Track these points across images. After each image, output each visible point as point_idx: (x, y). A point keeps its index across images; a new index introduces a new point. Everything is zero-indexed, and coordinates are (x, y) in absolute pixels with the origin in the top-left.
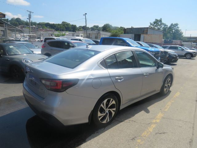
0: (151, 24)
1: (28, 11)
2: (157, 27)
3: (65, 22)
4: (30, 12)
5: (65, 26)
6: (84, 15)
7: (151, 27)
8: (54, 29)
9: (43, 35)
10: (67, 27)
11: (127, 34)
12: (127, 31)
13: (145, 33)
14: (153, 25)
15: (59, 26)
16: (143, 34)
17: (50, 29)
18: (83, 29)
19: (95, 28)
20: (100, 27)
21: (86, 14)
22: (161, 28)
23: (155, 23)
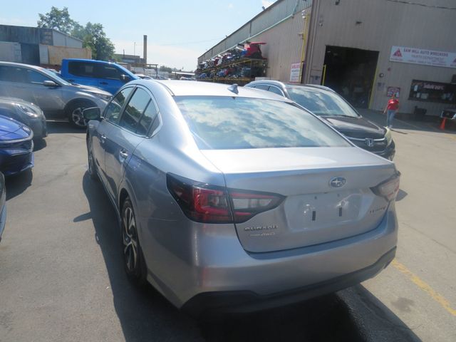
7: (44, 26)
13: (47, 42)
22: (68, 30)
23: (51, 16)
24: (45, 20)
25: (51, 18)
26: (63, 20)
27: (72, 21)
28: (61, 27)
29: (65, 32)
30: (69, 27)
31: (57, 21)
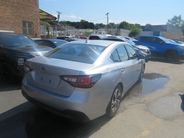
0: (169, 21)
1: (57, 12)
2: (175, 24)
3: (83, 20)
4: (59, 13)
5: (84, 24)
6: (106, 14)
7: (169, 24)
8: (74, 27)
9: (70, 32)
10: (85, 24)
11: (146, 31)
12: (146, 28)
13: (164, 30)
14: (171, 22)
15: (78, 24)
16: (162, 31)
17: (71, 27)
18: (100, 26)
19: (111, 25)
20: (115, 24)
21: (108, 13)
22: (179, 24)
23: (173, 19)
24: (170, 22)
25: (173, 20)
26: (178, 20)
27: (182, 20)
28: (176, 23)
29: (178, 25)
30: (180, 23)
31: (175, 21)
